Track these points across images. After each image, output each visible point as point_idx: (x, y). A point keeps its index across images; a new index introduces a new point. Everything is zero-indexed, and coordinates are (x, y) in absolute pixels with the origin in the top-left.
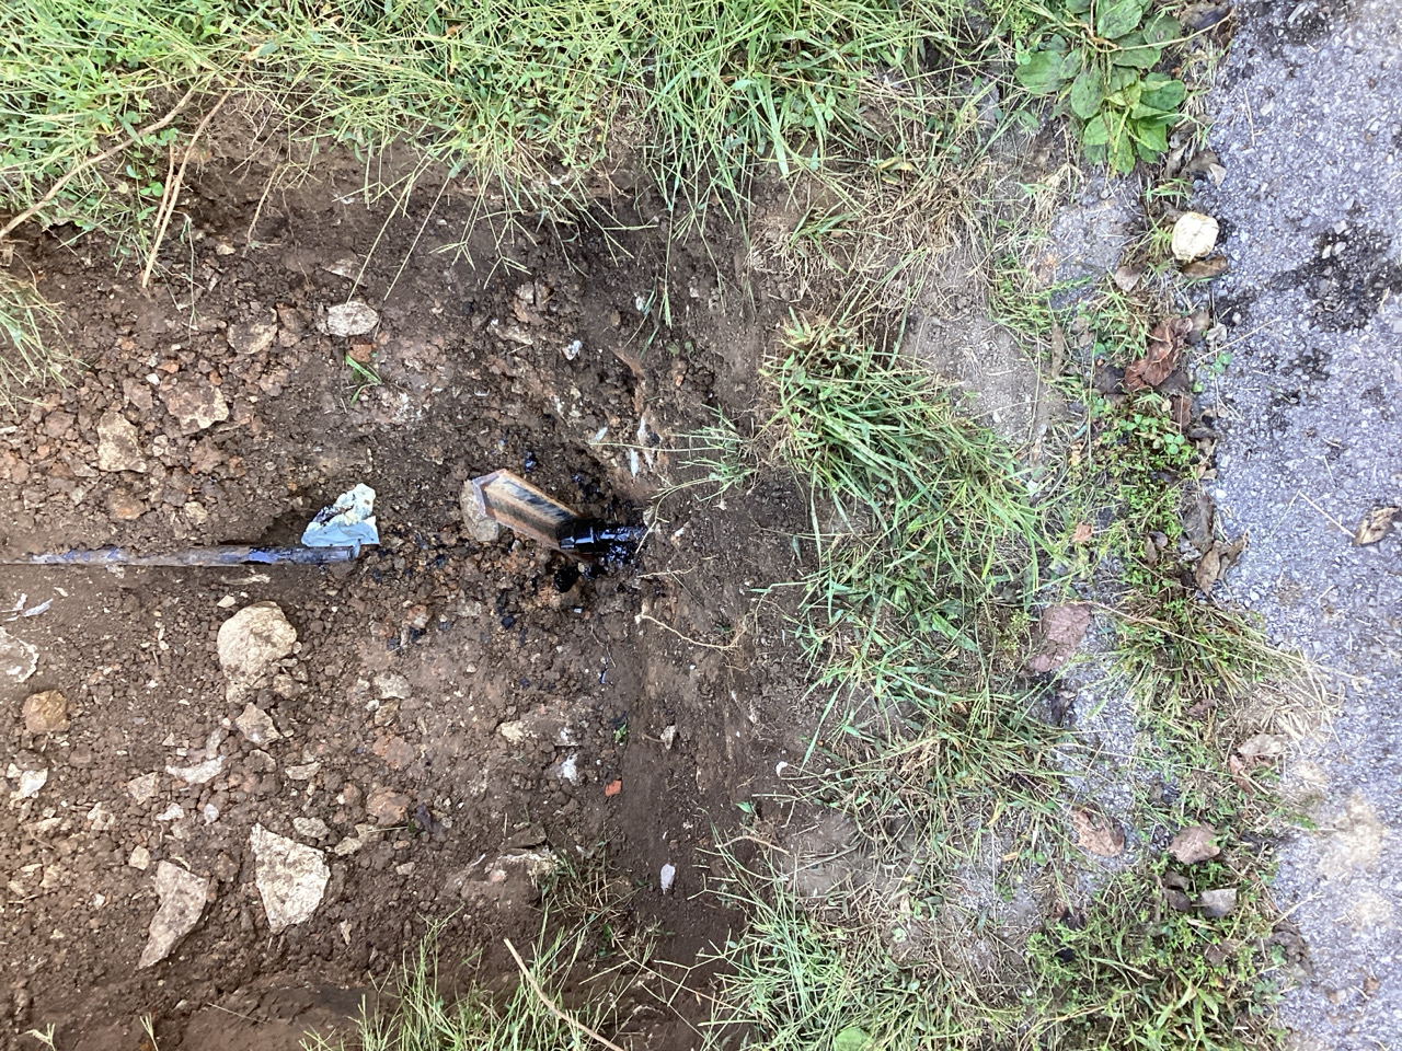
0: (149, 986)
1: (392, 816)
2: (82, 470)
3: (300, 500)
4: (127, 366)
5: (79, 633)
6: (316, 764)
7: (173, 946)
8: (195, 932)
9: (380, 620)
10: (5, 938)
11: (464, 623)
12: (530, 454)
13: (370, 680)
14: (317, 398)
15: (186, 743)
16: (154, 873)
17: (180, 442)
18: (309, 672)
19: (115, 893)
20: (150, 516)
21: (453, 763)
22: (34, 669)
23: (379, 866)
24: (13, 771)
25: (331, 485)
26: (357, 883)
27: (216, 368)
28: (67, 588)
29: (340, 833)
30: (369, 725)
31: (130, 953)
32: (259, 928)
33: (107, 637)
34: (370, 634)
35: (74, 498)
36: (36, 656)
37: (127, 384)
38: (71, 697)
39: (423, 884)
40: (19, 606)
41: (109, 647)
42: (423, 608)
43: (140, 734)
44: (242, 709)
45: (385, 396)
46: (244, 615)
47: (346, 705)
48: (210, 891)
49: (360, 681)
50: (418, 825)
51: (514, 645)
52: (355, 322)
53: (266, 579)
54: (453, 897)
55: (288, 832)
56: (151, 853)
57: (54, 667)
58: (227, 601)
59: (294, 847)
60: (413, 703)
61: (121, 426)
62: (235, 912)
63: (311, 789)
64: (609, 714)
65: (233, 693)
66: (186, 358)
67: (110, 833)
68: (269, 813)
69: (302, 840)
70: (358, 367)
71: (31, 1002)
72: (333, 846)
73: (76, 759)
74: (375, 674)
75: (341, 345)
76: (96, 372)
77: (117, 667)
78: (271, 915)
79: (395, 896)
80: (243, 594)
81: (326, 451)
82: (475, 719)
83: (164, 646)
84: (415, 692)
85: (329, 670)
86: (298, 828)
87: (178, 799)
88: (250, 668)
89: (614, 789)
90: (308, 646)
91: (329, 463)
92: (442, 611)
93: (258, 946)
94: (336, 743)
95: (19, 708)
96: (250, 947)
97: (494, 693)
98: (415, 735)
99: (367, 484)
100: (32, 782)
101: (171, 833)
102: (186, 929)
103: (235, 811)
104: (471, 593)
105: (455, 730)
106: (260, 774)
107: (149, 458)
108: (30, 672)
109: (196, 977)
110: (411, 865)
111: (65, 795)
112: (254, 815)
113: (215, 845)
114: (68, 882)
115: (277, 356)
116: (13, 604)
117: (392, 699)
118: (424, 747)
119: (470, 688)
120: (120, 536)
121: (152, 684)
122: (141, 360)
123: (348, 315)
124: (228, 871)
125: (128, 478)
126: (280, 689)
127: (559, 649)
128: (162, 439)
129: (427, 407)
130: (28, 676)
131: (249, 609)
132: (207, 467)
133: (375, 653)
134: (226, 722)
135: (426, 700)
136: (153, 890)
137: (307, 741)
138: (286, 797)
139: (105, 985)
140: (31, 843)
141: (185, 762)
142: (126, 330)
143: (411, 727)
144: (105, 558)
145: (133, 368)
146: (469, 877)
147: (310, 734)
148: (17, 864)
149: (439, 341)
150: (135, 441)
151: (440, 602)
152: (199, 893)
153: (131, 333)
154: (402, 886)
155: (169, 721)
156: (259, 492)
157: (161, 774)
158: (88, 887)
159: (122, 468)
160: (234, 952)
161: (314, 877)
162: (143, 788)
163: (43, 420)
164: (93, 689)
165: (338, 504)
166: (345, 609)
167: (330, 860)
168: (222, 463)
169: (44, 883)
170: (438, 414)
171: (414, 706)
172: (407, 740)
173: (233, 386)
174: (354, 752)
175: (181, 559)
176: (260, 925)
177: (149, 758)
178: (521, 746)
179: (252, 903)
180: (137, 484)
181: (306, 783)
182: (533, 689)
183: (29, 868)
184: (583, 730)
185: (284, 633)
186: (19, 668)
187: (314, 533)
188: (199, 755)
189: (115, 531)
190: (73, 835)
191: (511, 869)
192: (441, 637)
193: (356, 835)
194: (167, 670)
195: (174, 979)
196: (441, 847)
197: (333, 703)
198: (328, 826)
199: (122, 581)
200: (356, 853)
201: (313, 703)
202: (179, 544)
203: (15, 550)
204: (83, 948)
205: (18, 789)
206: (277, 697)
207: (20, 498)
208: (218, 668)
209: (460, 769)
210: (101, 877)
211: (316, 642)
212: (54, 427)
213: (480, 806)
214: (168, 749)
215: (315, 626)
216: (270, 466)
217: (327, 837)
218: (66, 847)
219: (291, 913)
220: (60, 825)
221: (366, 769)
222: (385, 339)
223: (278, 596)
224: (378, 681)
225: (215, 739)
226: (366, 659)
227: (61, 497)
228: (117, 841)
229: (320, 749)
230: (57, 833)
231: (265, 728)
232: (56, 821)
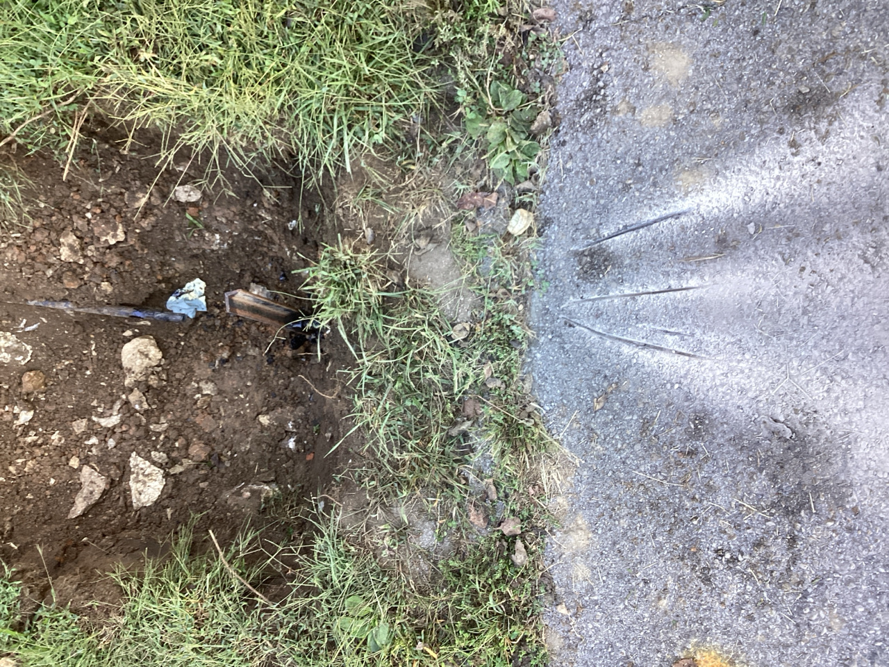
0: (70, 528)
1: (200, 457)
2: (53, 260)
3: (163, 285)
4: (75, 208)
5: (53, 342)
6: (166, 425)
7: (85, 509)
8: (97, 504)
9: (206, 351)
10: (3, 495)
11: (249, 358)
12: (282, 273)
13: (198, 383)
14: (172, 233)
15: (103, 405)
16: (81, 471)
17: (101, 250)
18: (168, 375)
19: (61, 479)
20: (83, 287)
21: (235, 432)
22: (29, 358)
23: (191, 482)
24: (16, 410)
25: (183, 278)
26: (179, 489)
27: (120, 213)
28: (46, 318)
29: (173, 462)
30: (195, 407)
31: (64, 510)
32: (128, 506)
33: (67, 346)
34: (200, 359)
35: (47, 273)
36: (31, 352)
37: (75, 217)
38: (47, 374)
39: (211, 494)
40: (22, 325)
41: (67, 351)
42: (227, 348)
43: (80, 398)
44: (131, 390)
45: (207, 235)
46: (136, 342)
47: (185, 395)
48: (107, 484)
49: (193, 383)
50: (213, 463)
51: (272, 373)
52: (189, 195)
53: (149, 324)
54: (223, 503)
55: (148, 458)
56: (80, 460)
57: (40, 358)
58: (128, 333)
59: (149, 467)
60: (219, 398)
61: (71, 239)
62: (118, 496)
63: (162, 437)
64: (312, 418)
65: (128, 381)
66: (105, 206)
67: (61, 447)
68: (141, 447)
69: (154, 463)
70: (191, 219)
71: (12, 529)
72: (169, 468)
73: (48, 407)
74: (201, 380)
75: (183, 207)
76: (61, 209)
77: (72, 362)
78: (134, 501)
79: (196, 499)
80: (136, 330)
81: (178, 261)
82: (248, 411)
83: (94, 353)
84: (220, 392)
85: (178, 375)
86: (153, 456)
87: (96, 434)
88: (137, 370)
89: (310, 457)
90: (168, 361)
91: (180, 266)
92: (239, 351)
93: (127, 515)
94: (178, 414)
95: (20, 377)
96: (122, 515)
97: (258, 398)
98: (217, 415)
99: (201, 279)
100: (25, 416)
101: (91, 451)
102: (92, 501)
103: (124, 444)
104: (254, 343)
105: (238, 415)
106: (138, 426)
107: (85, 257)
108: (27, 360)
109: (95, 526)
110: (207, 483)
111: (41, 426)
112: (133, 447)
113: (112, 460)
114: (38, 470)
115: (150, 210)
116: (19, 324)
117: (207, 395)
118: (222, 422)
119: (248, 394)
120: (70, 295)
121: (88, 373)
122: (83, 205)
123: (186, 192)
124: (116, 474)
125: (75, 266)
126: (151, 383)
127: (292, 379)
128: (91, 247)
129: (230, 242)
130: (26, 361)
131: (137, 339)
132: (113, 264)
133: (202, 370)
134: (124, 397)
135: (226, 397)
136: (79, 479)
137: (163, 412)
138: (150, 440)
139: (50, 524)
140: (22, 448)
141: (101, 415)
142: (75, 189)
143: (216, 411)
144: (62, 306)
145: (79, 208)
146: (233, 494)
147: (165, 408)
148: (14, 458)
149: (233, 209)
150: (78, 247)
151: (238, 345)
152: (101, 484)
153: (78, 190)
154: (200, 494)
155: (95, 393)
156: (141, 279)
157: (90, 420)
158: (47, 474)
159: (71, 260)
160: (115, 517)
161: (157, 483)
162: (80, 426)
163: (34, 232)
164: (59, 372)
165: (186, 288)
166: (188, 344)
167: (166, 476)
168: (121, 263)
169: (26, 469)
170: (236, 246)
171: (218, 400)
172: (213, 417)
173: (127, 223)
174: (186, 421)
175: (99, 311)
176: (128, 504)
177: (84, 411)
178: (268, 428)
179: (126, 493)
180: (79, 270)
181: (160, 434)
182: (277, 399)
183: (20, 461)
184: (299, 424)
185: (155, 353)
186: (22, 357)
187: (172, 302)
188: (109, 412)
189: (67, 293)
190: (43, 447)
191: (253, 492)
192: (236, 365)
193: (182, 464)
194: (95, 366)
195: (84, 526)
196: (223, 476)
197: (179, 393)
198: (168, 457)
199: (74, 318)
200: (181, 473)
201: (168, 392)
202: (98, 303)
203: (18, 297)
204: (41, 505)
205: (18, 419)
206: (149, 388)
207: (21, 271)
208: (121, 367)
209: (237, 436)
210: (54, 470)
211: (172, 360)
212: (38, 236)
213: (245, 457)
214: (94, 407)
215: (172, 351)
216: (147, 266)
217: (167, 463)
218: (38, 452)
219: (143, 501)
220: (37, 440)
221: (191, 430)
222: (206, 205)
223: (154, 333)
224: (202, 385)
225: (117, 406)
226: (198, 372)
227: (40, 273)
228: (64, 452)
229: (169, 417)
230: (34, 444)
231: (141, 402)
232: (36, 438)
